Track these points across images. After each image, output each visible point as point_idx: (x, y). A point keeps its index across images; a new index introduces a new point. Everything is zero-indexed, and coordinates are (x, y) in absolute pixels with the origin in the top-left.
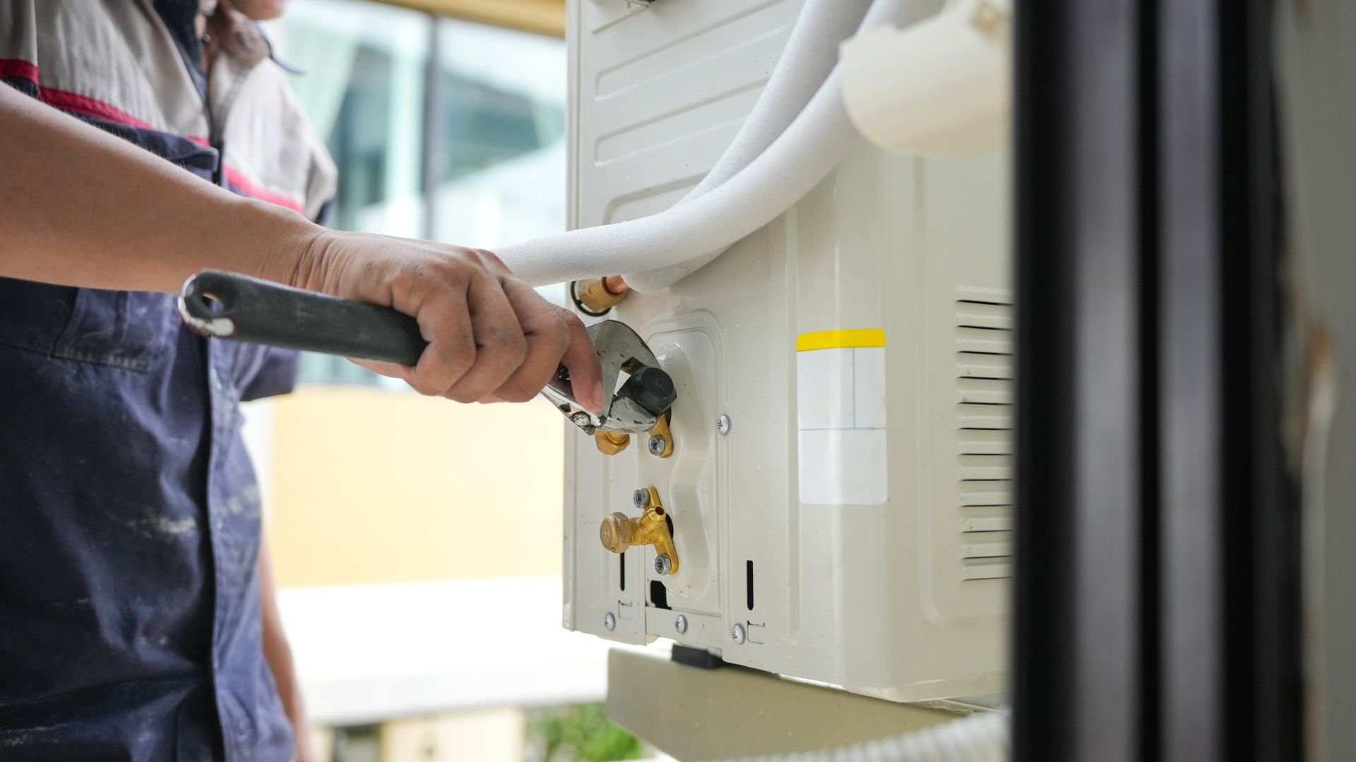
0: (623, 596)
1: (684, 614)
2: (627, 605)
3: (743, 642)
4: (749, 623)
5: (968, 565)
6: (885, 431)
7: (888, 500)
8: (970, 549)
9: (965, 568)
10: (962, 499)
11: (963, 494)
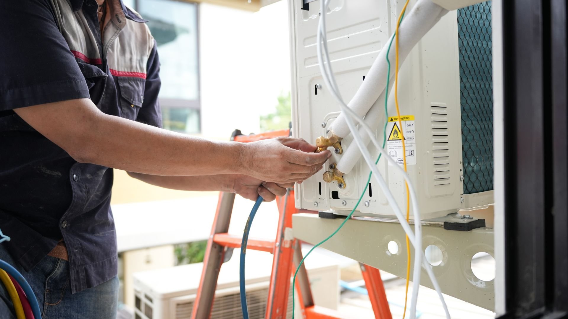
0: (321, 196)
1: (345, 200)
2: (322, 199)
3: (368, 206)
4: (370, 201)
5: (436, 181)
6: (415, 144)
7: (417, 163)
8: (436, 176)
9: (435, 182)
10: (434, 163)
11: (434, 161)
